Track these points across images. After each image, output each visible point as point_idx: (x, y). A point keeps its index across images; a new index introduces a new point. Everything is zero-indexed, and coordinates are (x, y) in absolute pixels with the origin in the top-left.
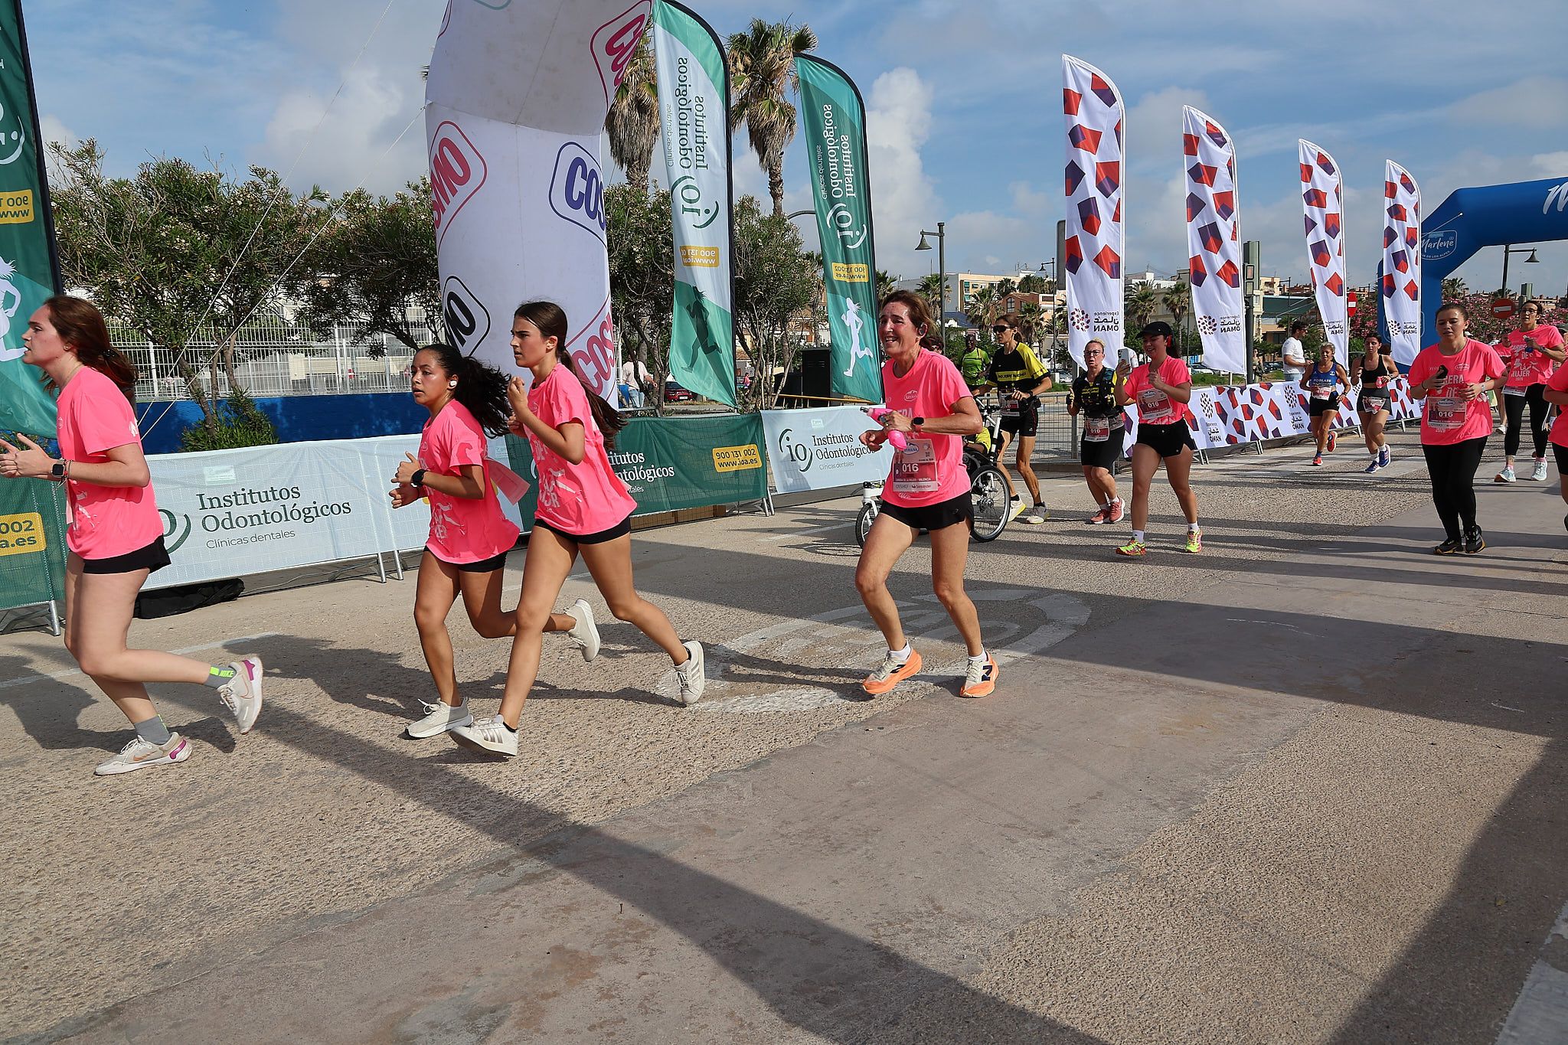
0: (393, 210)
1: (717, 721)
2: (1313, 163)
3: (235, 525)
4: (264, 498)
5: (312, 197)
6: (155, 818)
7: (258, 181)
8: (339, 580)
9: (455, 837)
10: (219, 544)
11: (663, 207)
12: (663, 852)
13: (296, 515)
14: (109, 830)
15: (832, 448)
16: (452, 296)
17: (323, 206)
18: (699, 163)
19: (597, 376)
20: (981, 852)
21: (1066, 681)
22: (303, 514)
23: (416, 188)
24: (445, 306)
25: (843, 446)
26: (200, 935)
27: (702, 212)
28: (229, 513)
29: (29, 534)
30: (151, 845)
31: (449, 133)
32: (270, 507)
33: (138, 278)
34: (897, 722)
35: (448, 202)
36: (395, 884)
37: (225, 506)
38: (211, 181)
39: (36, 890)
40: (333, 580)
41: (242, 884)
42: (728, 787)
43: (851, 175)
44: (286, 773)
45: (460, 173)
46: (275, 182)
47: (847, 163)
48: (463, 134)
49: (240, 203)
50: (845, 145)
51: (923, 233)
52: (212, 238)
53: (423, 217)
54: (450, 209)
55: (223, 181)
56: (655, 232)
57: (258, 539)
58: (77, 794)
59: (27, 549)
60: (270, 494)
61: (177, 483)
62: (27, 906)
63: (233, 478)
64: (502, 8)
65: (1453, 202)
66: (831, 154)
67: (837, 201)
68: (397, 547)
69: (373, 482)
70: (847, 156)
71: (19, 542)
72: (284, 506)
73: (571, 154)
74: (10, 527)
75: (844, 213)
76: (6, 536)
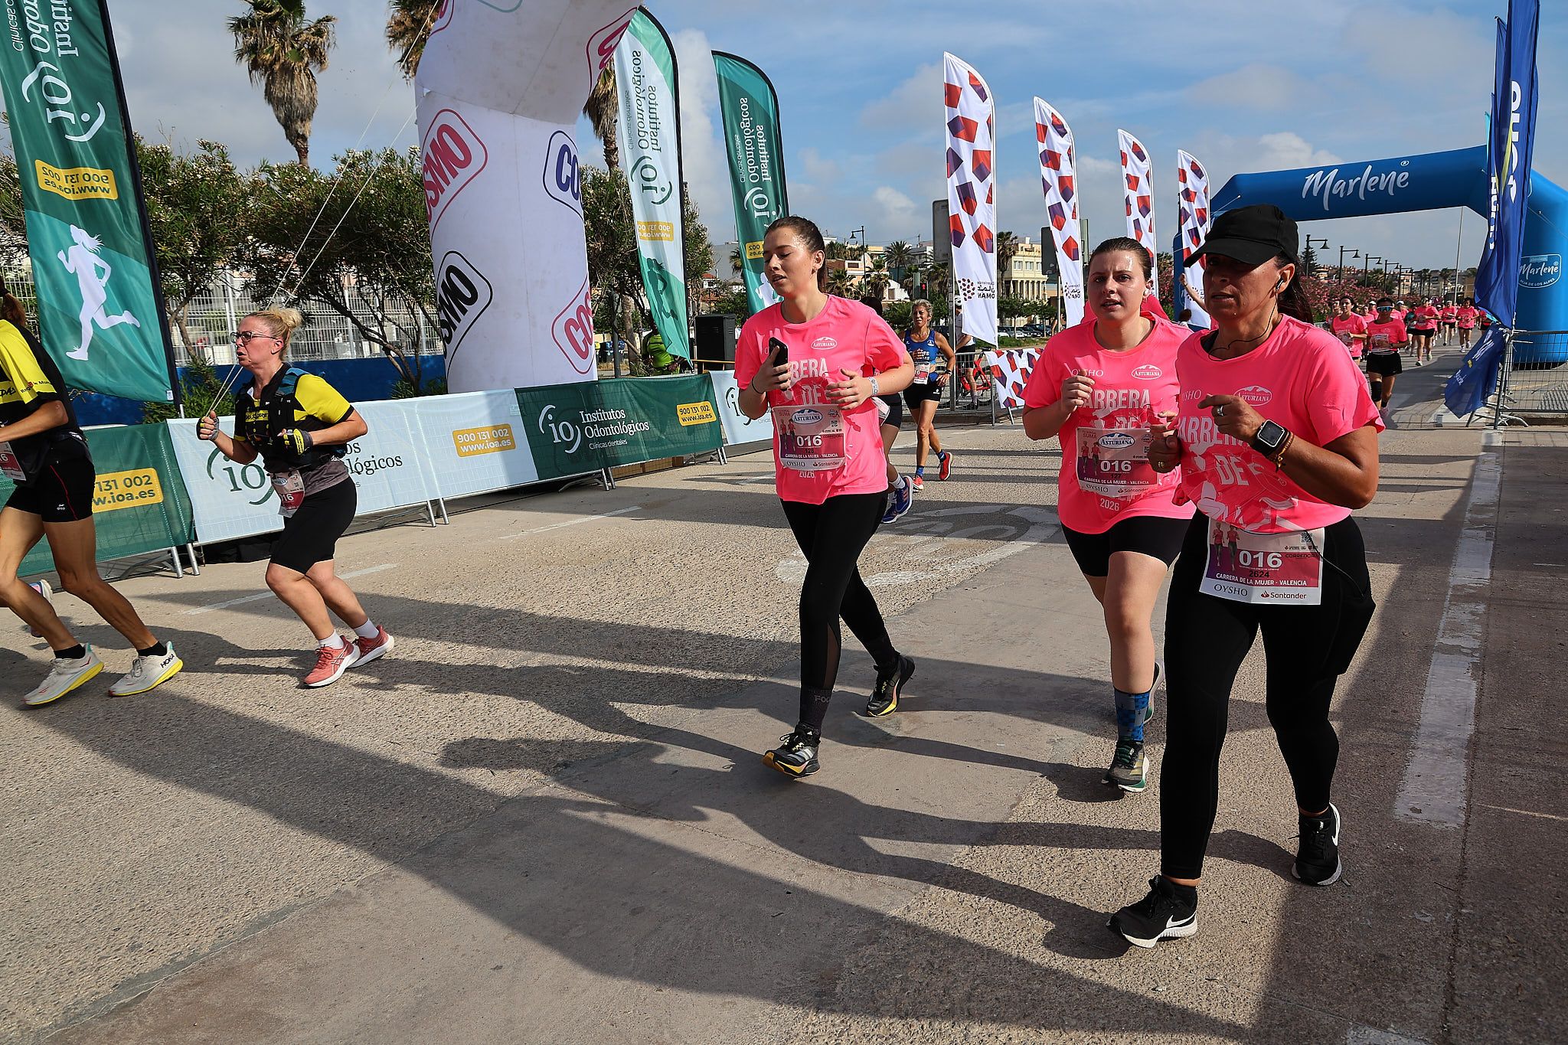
2: (1127, 149)
8: (389, 527)
13: (359, 467)
16: (452, 269)
18: (654, 146)
19: (584, 341)
22: (364, 467)
29: (149, 487)
31: (449, 120)
35: (448, 183)
40: (381, 528)
43: (766, 161)
45: (461, 157)
47: (763, 150)
48: (463, 121)
50: (761, 134)
54: (449, 191)
64: (511, 11)
65: (1233, 185)
66: (748, 143)
67: (755, 185)
68: (441, 495)
69: (417, 437)
70: (762, 144)
71: (142, 495)
72: (349, 460)
73: (559, 141)
74: (132, 482)
75: (760, 196)
76: (130, 490)
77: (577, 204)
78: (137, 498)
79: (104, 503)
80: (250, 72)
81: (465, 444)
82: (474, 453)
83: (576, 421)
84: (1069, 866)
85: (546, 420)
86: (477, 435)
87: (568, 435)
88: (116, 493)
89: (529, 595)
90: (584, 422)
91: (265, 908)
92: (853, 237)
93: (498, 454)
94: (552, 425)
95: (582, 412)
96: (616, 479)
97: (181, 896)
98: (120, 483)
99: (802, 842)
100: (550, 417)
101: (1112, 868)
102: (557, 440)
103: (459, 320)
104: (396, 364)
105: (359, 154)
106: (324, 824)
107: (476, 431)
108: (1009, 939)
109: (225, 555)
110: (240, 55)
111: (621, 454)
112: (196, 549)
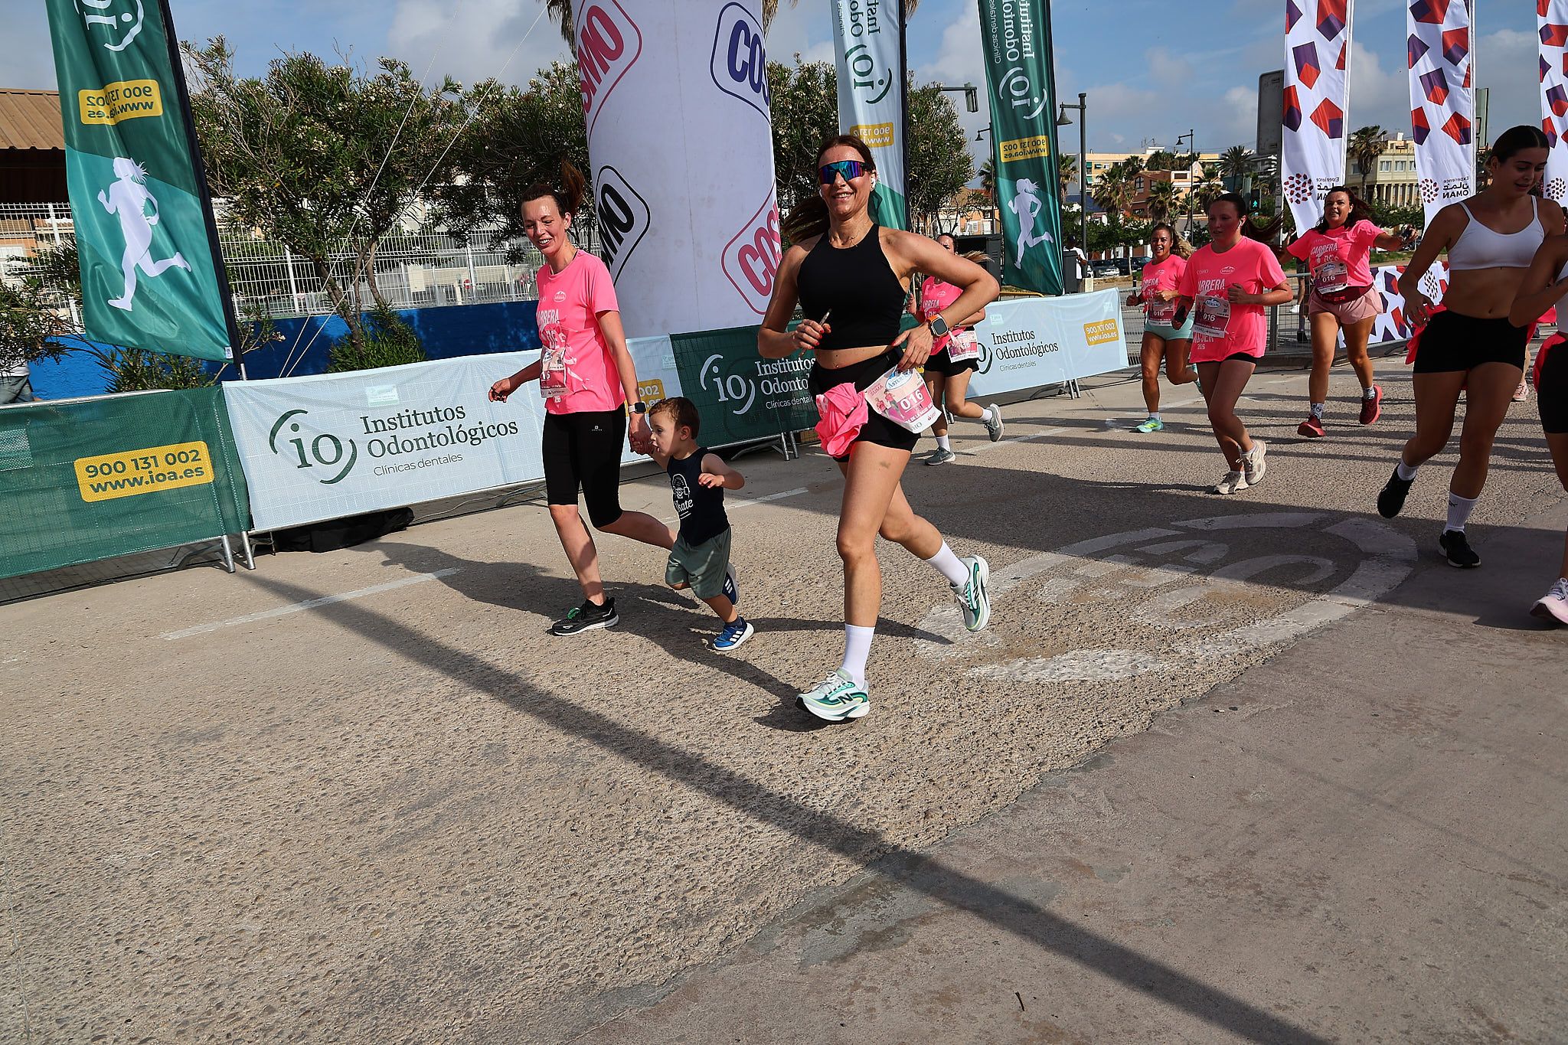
0: (528, 98)
1: (1012, 693)
3: (401, 450)
4: (429, 420)
5: (445, 89)
6: (375, 821)
7: (389, 74)
9: (748, 866)
10: (386, 470)
11: (809, 83)
12: (1036, 902)
13: (462, 436)
14: (328, 838)
15: (1012, 346)
16: (607, 189)
17: (454, 99)
18: (871, 28)
19: (765, 273)
20: (1502, 924)
21: (1447, 642)
22: (469, 436)
23: (547, 76)
24: (599, 199)
25: (1024, 344)
26: (469, 1015)
27: (875, 84)
28: (395, 437)
29: (196, 464)
30: (379, 861)
33: (278, 184)
34: (1253, 700)
35: (599, 81)
36: (695, 940)
37: (390, 429)
38: (344, 76)
39: (257, 927)
40: (501, 506)
41: (501, 930)
42: (1073, 795)
43: (1029, 32)
44: (514, 758)
45: (612, 46)
46: (405, 75)
47: (1025, 18)
49: (373, 99)
51: (1062, 107)
52: (347, 138)
53: (561, 106)
54: (601, 89)
55: (354, 76)
56: (801, 112)
58: (284, 781)
59: (194, 481)
60: (434, 415)
61: (339, 405)
62: (251, 952)
63: (396, 398)
66: (1007, 9)
67: (1014, 65)
70: (1024, 10)
71: (187, 473)
72: (449, 427)
73: (733, 16)
74: (175, 458)
75: (1020, 78)
76: (173, 468)
77: (758, 99)
78: (181, 477)
79: (140, 484)
83: (750, 374)
85: (710, 374)
87: (738, 391)
88: (155, 471)
90: (761, 374)
92: (1179, 143)
94: (718, 380)
95: (758, 363)
98: (161, 460)
100: (716, 369)
102: (723, 398)
103: (615, 251)
109: (298, 543)
112: (250, 537)
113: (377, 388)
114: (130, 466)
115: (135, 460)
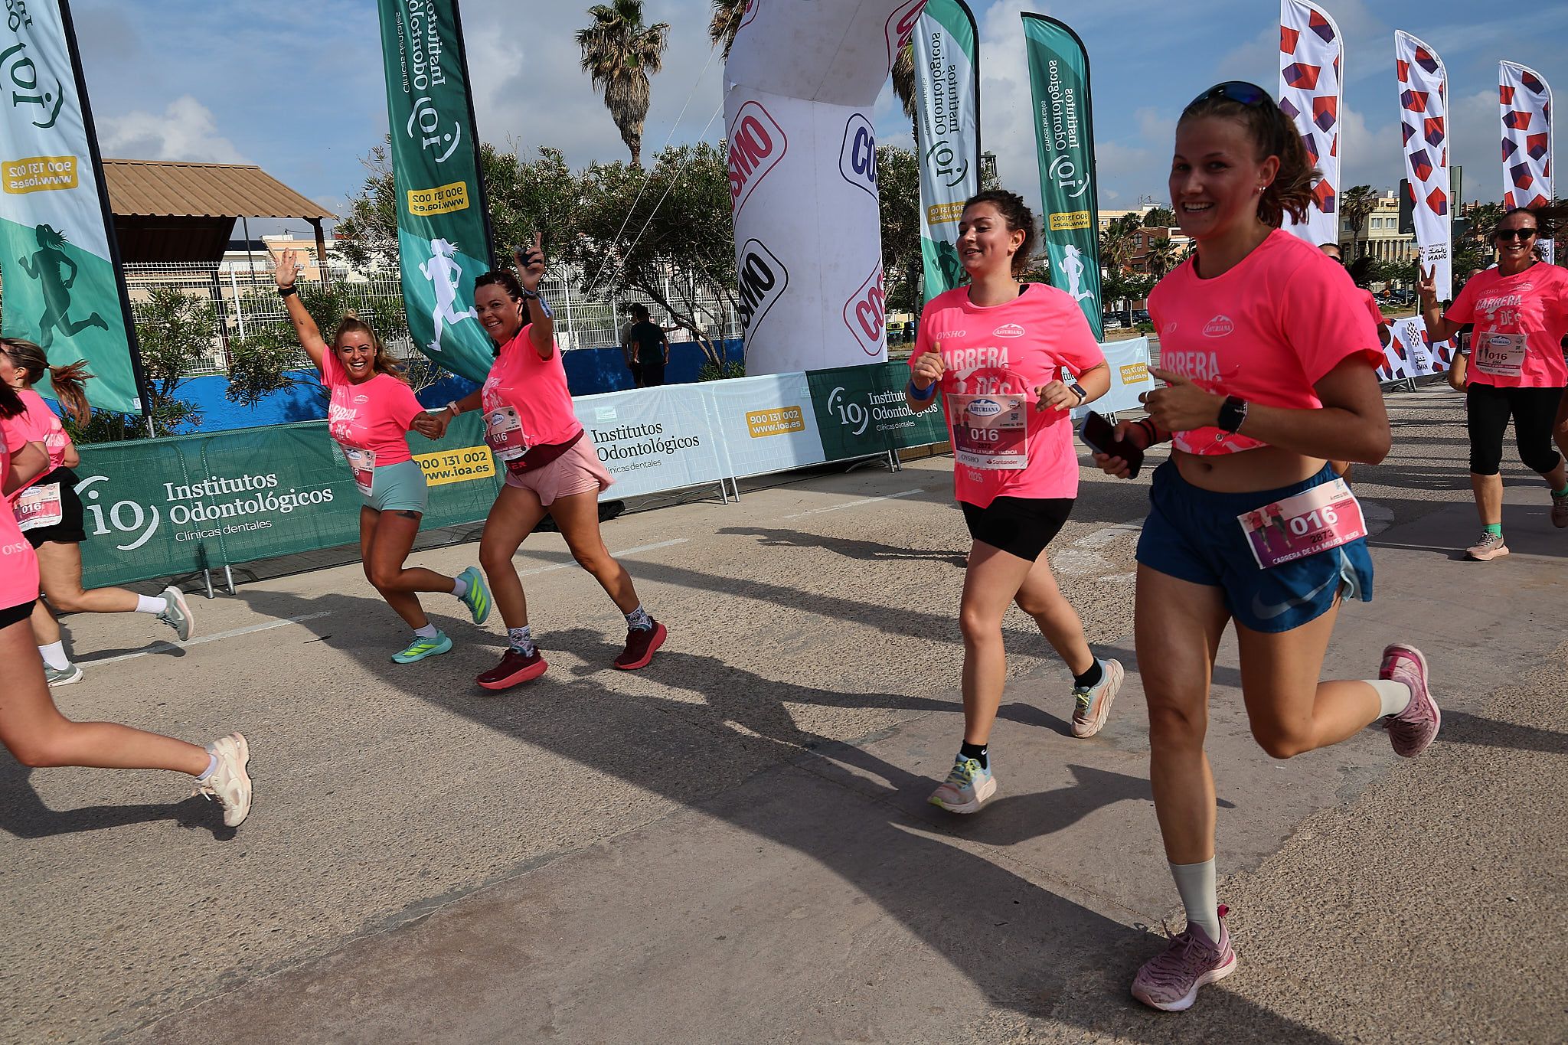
2: (1516, 84)
3: (619, 456)
4: (637, 434)
7: (547, 160)
8: (686, 503)
10: (610, 471)
13: (660, 446)
16: (752, 256)
18: (953, 128)
19: (875, 323)
22: (665, 447)
24: (744, 265)
27: (954, 171)
28: (615, 446)
29: (484, 463)
31: (753, 111)
32: (643, 440)
35: (750, 173)
37: (611, 440)
38: (510, 163)
43: (1074, 127)
45: (763, 147)
46: (559, 161)
47: (1070, 116)
48: (765, 112)
50: (1069, 98)
53: (685, 185)
54: (751, 180)
57: (636, 467)
59: (484, 475)
60: (641, 430)
63: (615, 416)
66: (1056, 108)
67: (1060, 153)
68: (734, 474)
69: (714, 419)
70: (1070, 108)
71: (479, 469)
72: (652, 439)
73: (857, 123)
74: (471, 457)
75: (1067, 164)
76: (469, 465)
77: (872, 186)
78: (475, 472)
79: (448, 476)
80: (593, 79)
81: (757, 425)
82: (768, 433)
83: (865, 403)
84: (1344, 914)
85: (835, 403)
86: (768, 417)
87: (855, 417)
88: (458, 467)
89: (803, 575)
90: (872, 403)
91: (532, 853)
93: (787, 435)
94: (841, 407)
96: (902, 461)
97: (466, 833)
98: (461, 458)
99: (1038, 850)
100: (839, 399)
101: (1398, 924)
102: (845, 422)
103: (757, 306)
104: (704, 348)
105: (675, 150)
106: (590, 781)
107: (767, 412)
108: (1258, 987)
110: (586, 65)
111: (908, 436)
113: (603, 408)
114: (442, 462)
115: (445, 458)
